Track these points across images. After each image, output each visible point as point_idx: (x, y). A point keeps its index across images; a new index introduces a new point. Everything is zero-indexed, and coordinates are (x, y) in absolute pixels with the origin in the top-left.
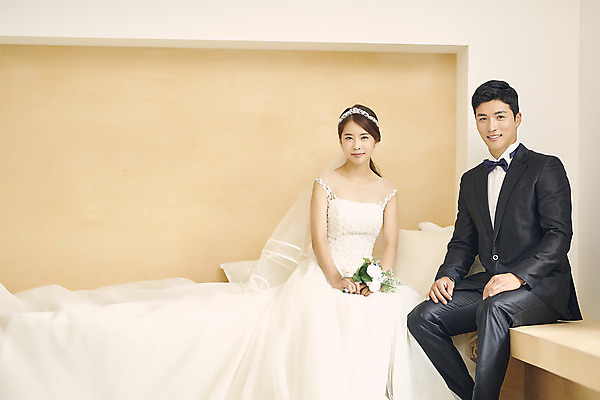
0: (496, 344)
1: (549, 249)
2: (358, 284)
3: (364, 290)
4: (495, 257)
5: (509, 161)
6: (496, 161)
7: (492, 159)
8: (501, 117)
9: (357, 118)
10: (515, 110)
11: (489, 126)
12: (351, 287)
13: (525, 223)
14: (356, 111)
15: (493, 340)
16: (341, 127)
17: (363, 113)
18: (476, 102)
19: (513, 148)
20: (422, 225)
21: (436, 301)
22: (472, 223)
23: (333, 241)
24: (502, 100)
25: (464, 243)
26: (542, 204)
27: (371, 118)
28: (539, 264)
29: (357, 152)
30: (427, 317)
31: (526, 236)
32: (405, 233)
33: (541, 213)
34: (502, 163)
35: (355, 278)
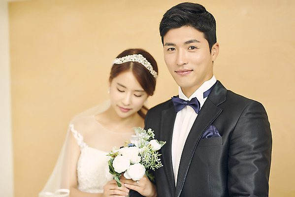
5: (202, 101)
6: (186, 99)
7: (182, 97)
8: (193, 48)
10: (212, 39)
18: (164, 29)
19: (208, 85)
24: (195, 26)
34: (194, 103)
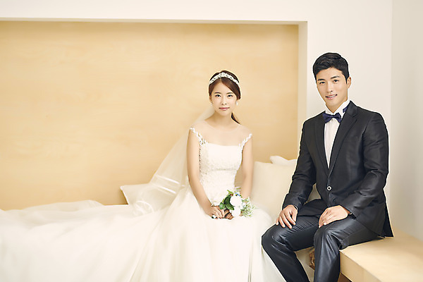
0: (329, 264)
1: (369, 186)
2: (223, 211)
3: (228, 215)
4: (329, 188)
5: (342, 114)
6: (332, 114)
9: (225, 80)
11: (327, 88)
12: (218, 213)
13: (353, 163)
14: (224, 75)
15: (327, 261)
16: (212, 87)
17: (230, 77)
20: (273, 158)
21: (284, 226)
22: (311, 160)
23: (204, 175)
25: (304, 176)
26: (366, 149)
27: (235, 81)
28: (362, 198)
29: (224, 107)
30: (277, 238)
31: (353, 173)
32: (259, 164)
33: (365, 156)
35: (221, 206)
